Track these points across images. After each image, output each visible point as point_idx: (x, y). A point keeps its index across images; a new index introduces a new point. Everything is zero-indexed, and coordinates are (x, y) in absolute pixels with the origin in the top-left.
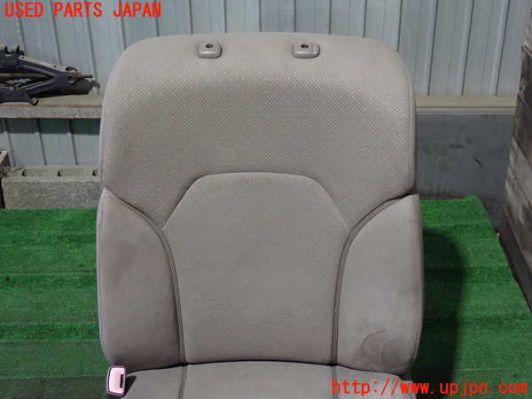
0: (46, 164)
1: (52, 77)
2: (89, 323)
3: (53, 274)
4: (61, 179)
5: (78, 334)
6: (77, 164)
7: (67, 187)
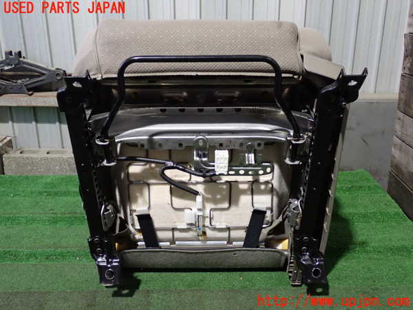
0: (39, 147)
1: (44, 74)
2: (48, 250)
3: (26, 215)
4: (48, 156)
5: (37, 258)
6: (63, 147)
7: (53, 162)
